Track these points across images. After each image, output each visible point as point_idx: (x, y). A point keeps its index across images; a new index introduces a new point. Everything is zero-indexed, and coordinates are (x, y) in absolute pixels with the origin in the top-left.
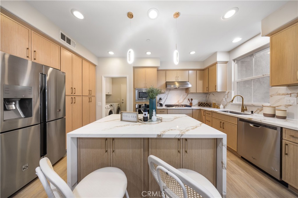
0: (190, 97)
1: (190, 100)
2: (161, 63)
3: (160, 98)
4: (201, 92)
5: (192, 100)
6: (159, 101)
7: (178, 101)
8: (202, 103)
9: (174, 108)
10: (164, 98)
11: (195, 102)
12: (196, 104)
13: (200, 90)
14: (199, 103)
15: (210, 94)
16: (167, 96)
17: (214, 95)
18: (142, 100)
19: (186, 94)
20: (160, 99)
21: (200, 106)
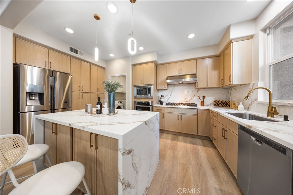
0: (201, 93)
1: (202, 98)
2: (159, 56)
3: (162, 95)
4: (215, 85)
5: (204, 97)
6: (161, 98)
7: (185, 99)
8: (218, 102)
9: (179, 106)
10: (167, 95)
11: (210, 100)
12: (212, 103)
13: (214, 83)
14: (215, 101)
15: (231, 89)
16: (170, 93)
17: (236, 89)
18: (141, 97)
19: (195, 91)
20: (162, 96)
21: (216, 106)
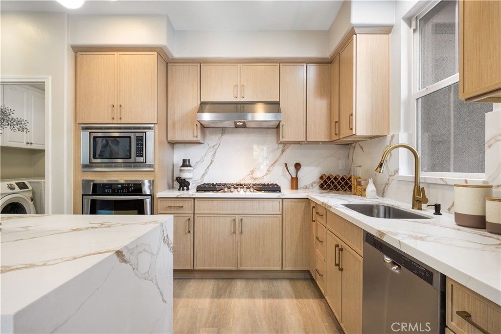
0: (292, 156)
1: (292, 169)
3: (184, 161)
4: (322, 136)
5: (298, 166)
6: (181, 171)
7: (252, 172)
8: (329, 178)
9: (235, 194)
10: (202, 161)
11: (310, 175)
12: (314, 182)
13: (319, 133)
14: (321, 178)
15: (354, 147)
16: (212, 153)
17: (362, 148)
19: (277, 149)
20: (186, 164)
21: (325, 189)
